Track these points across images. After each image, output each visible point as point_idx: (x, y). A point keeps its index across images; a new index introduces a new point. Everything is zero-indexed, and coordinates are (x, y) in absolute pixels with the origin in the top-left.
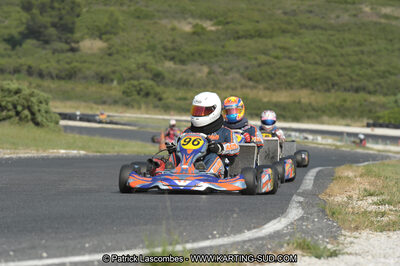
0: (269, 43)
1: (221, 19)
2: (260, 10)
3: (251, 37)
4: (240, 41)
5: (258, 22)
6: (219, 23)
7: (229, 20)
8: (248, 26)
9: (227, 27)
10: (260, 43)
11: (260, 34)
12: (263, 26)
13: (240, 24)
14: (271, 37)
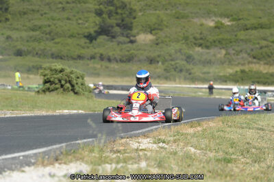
0: (267, 32)
1: (235, 17)
2: (262, 10)
3: (256, 28)
4: (250, 31)
5: (260, 18)
6: (234, 20)
7: (241, 17)
8: (253, 21)
9: (240, 22)
10: (262, 32)
11: (262, 26)
12: (264, 20)
13: (248, 20)
14: (269, 28)
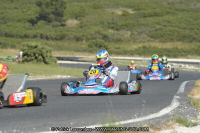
0: (160, 19)
1: (136, 7)
2: (156, 3)
3: (152, 16)
4: (147, 18)
5: (155, 8)
6: (135, 10)
7: (140, 8)
8: (150, 11)
9: (139, 11)
10: (156, 19)
11: (156, 15)
12: (158, 10)
13: (146, 10)
14: (162, 16)
